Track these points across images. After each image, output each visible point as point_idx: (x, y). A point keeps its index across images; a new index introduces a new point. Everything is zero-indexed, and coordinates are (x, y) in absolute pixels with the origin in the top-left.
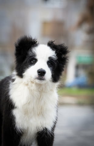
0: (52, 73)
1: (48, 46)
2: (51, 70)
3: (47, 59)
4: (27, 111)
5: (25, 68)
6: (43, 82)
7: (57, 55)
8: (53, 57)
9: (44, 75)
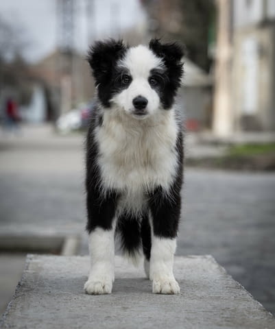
0: (160, 95)
1: (150, 47)
2: (156, 92)
3: (148, 74)
4: (124, 161)
5: (113, 92)
6: (144, 118)
7: (165, 64)
8: (159, 68)
9: (145, 107)
